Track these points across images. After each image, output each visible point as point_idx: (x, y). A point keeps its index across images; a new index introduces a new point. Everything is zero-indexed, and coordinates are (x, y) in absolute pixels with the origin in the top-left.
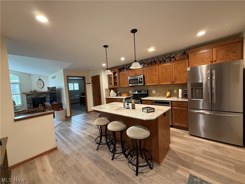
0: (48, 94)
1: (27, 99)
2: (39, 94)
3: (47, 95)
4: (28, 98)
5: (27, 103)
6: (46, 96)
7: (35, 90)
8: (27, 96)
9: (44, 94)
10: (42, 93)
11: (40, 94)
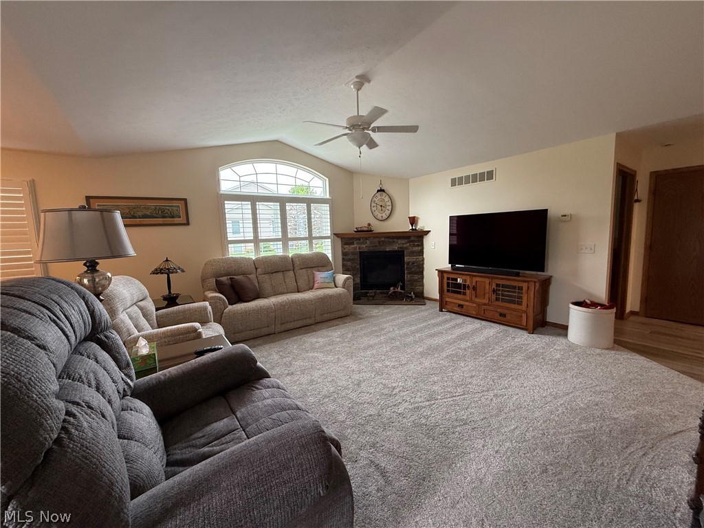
0: (412, 238)
1: (344, 254)
2: (383, 239)
3: (409, 242)
4: (346, 250)
5: (344, 265)
6: (407, 248)
7: (369, 225)
8: (346, 244)
9: (400, 241)
10: (393, 238)
11: (387, 240)
